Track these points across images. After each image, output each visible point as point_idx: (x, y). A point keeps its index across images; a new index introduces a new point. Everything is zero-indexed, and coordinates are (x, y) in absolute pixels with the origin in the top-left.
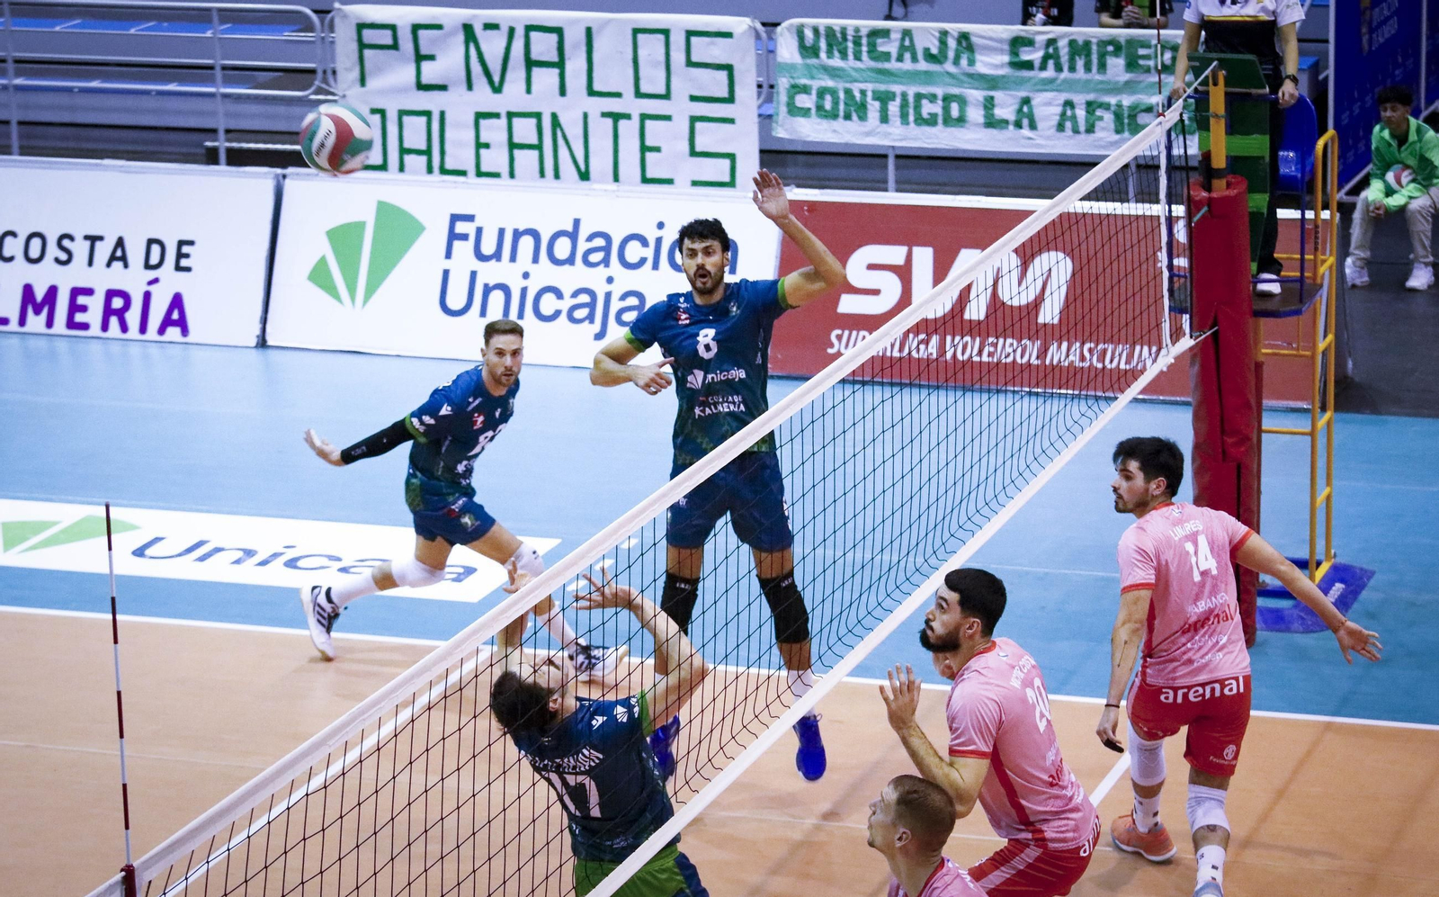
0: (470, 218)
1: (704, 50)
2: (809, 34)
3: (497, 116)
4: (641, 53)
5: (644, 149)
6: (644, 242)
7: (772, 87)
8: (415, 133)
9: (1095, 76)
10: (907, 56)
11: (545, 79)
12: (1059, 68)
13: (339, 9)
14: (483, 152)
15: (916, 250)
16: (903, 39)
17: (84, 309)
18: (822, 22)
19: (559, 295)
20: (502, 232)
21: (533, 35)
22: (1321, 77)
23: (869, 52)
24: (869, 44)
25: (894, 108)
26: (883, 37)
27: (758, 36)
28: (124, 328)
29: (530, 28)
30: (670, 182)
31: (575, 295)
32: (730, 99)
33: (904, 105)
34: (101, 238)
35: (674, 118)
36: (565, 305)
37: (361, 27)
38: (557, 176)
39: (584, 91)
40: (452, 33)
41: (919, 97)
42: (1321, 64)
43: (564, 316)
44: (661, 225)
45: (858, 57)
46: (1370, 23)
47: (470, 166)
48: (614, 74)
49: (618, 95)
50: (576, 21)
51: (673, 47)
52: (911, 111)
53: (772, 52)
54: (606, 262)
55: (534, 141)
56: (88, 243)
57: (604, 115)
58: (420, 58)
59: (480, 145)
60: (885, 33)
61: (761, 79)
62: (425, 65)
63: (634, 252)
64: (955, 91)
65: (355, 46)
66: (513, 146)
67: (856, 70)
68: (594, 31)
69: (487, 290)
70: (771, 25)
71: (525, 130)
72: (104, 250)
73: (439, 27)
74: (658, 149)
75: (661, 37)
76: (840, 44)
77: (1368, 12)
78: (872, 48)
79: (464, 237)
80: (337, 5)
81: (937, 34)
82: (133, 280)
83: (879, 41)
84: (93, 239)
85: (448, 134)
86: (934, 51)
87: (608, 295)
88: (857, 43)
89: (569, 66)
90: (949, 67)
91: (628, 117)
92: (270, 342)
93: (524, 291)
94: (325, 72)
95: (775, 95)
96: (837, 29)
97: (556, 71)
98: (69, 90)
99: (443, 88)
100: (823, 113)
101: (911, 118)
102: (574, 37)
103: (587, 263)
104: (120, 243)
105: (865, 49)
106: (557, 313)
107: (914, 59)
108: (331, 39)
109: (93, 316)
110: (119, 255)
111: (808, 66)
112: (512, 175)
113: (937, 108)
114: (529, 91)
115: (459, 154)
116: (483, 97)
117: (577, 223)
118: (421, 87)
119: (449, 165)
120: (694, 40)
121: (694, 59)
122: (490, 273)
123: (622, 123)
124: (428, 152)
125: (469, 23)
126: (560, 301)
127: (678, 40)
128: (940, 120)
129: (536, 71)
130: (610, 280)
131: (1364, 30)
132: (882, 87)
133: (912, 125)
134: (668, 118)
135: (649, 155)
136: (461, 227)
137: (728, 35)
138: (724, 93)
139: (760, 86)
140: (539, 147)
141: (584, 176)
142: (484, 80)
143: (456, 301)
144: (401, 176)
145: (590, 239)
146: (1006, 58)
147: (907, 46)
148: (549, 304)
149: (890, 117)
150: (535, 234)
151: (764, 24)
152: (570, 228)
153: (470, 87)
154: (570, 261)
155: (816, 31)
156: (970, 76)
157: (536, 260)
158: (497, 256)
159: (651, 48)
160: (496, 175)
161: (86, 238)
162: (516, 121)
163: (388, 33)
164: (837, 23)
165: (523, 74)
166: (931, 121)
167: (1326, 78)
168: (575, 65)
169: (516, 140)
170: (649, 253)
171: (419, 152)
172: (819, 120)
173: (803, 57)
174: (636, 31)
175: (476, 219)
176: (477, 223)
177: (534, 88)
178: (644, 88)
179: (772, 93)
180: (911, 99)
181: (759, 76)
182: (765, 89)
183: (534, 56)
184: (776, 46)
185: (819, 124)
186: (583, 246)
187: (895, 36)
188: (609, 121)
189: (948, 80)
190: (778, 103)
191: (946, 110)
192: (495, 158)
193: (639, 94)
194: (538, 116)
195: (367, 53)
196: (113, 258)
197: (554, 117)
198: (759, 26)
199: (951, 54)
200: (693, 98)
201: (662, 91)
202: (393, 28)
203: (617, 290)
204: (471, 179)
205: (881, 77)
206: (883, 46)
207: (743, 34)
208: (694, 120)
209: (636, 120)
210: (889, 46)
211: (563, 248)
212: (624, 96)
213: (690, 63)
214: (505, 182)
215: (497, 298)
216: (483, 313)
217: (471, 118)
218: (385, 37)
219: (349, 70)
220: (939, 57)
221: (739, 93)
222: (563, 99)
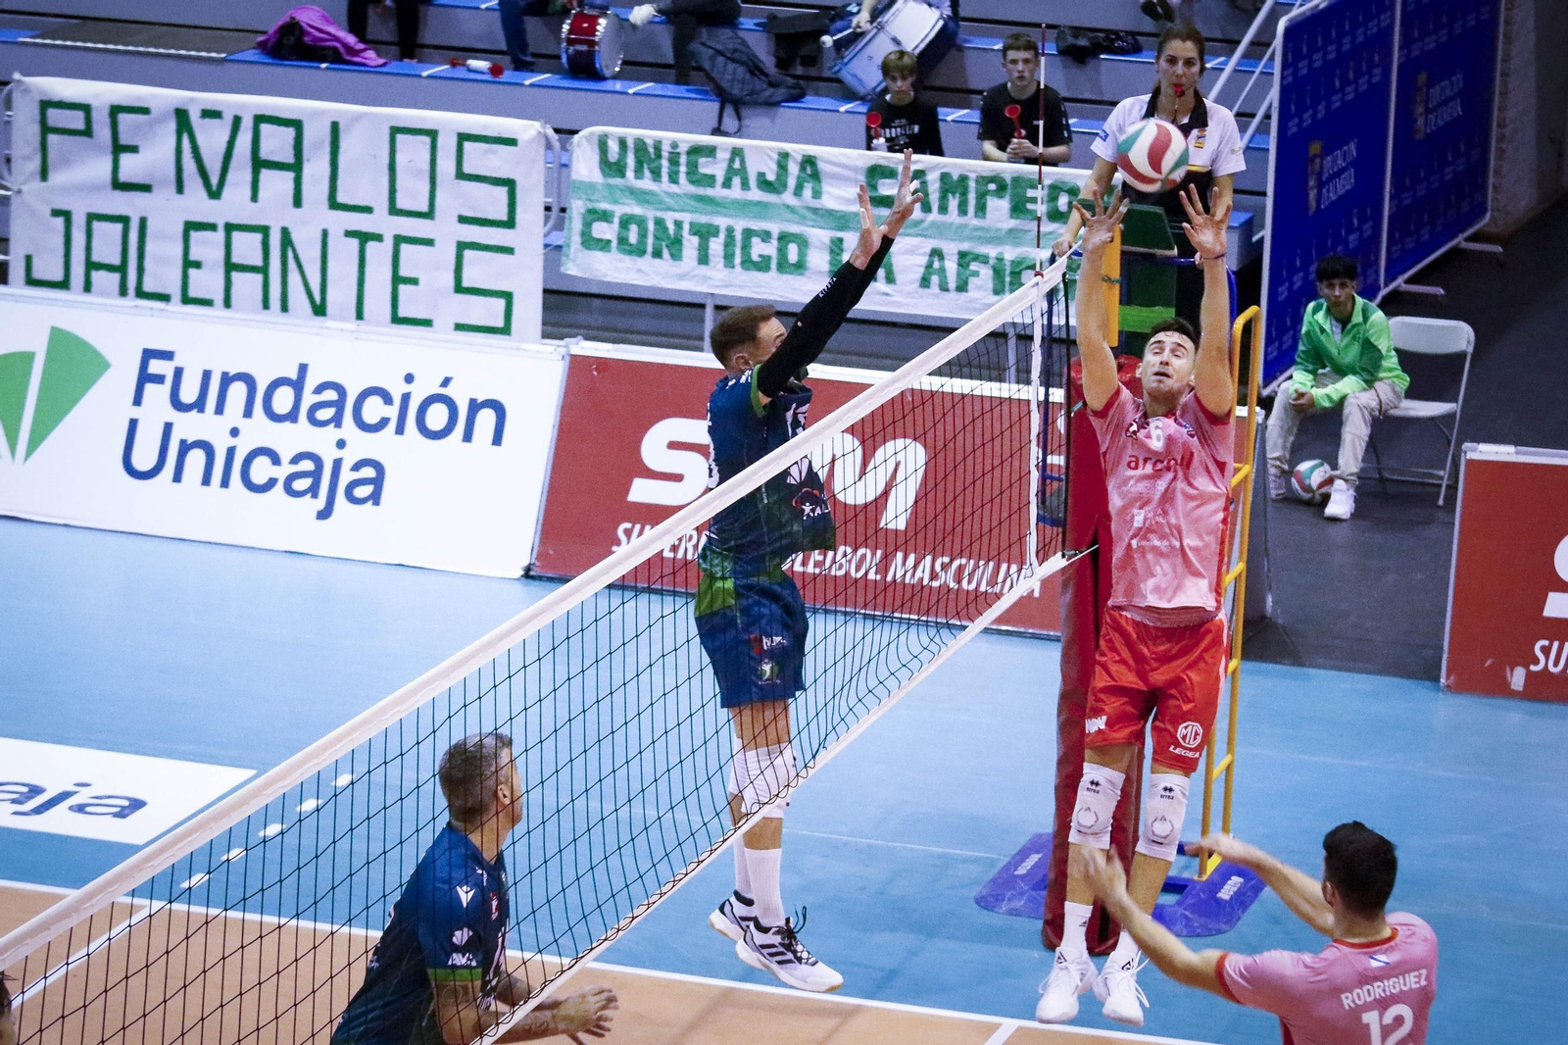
0: (168, 355)
1: (477, 158)
2: (613, 147)
3: (212, 227)
4: (400, 158)
5: (397, 280)
6: (388, 399)
7: (563, 210)
8: (107, 243)
9: (971, 220)
10: (736, 181)
11: (278, 184)
12: (928, 210)
13: (19, 81)
14: (192, 272)
16: (732, 160)
18: (632, 133)
19: (276, 460)
20: (207, 376)
21: (264, 128)
22: (1255, 239)
23: (688, 173)
24: (688, 164)
25: (716, 245)
26: (707, 156)
27: (549, 146)
29: (260, 119)
30: (427, 323)
31: (295, 460)
32: (510, 223)
33: (729, 244)
35: (437, 243)
36: (282, 472)
37: (46, 105)
38: (285, 308)
39: (326, 204)
40: (162, 119)
41: (748, 234)
42: (1256, 221)
43: (279, 486)
44: (409, 378)
45: (673, 179)
46: (1320, 174)
47: (175, 290)
48: (362, 184)
49: (368, 210)
50: (318, 114)
51: (440, 154)
52: (738, 251)
53: (565, 166)
54: (337, 421)
55: (258, 262)
57: (349, 234)
58: (119, 149)
59: (189, 264)
60: (710, 151)
61: (550, 200)
62: (126, 159)
64: (794, 229)
65: (36, 128)
66: (230, 267)
67: (672, 195)
68: (341, 127)
69: (185, 448)
70: (566, 133)
71: (247, 248)
73: (145, 111)
74: (414, 281)
75: (427, 140)
76: (652, 161)
77: (1318, 161)
78: (693, 168)
79: (159, 379)
80: (17, 76)
81: (776, 157)
83: (702, 160)
85: (149, 248)
86: (771, 177)
87: (337, 464)
88: (674, 160)
89: (307, 170)
90: (788, 197)
91: (379, 238)
93: (231, 452)
95: (567, 221)
96: (650, 142)
97: (291, 175)
99: (145, 188)
100: (627, 248)
101: (738, 260)
102: (316, 134)
103: (314, 422)
105: (683, 169)
106: (272, 483)
107: (745, 185)
108: (6, 118)
111: (609, 186)
112: (227, 304)
113: (771, 249)
114: (254, 198)
115: (163, 273)
116: (196, 204)
117: (303, 369)
118: (118, 185)
119: (148, 287)
120: (467, 145)
121: (467, 169)
122: (189, 426)
123: (371, 246)
124: (122, 269)
125: (180, 107)
126: (276, 468)
127: (447, 145)
128: (774, 264)
129: (266, 175)
130: (341, 444)
131: (1312, 183)
132: (704, 219)
133: (738, 268)
134: (429, 242)
135: (402, 288)
136: (156, 367)
137: (511, 142)
138: (502, 214)
139: (548, 209)
140: (263, 270)
141: (320, 310)
142: (199, 181)
143: (144, 459)
144: (87, 298)
145: (319, 390)
147: (737, 168)
148: (261, 470)
149: (711, 257)
150: (248, 380)
151: (557, 131)
152: (294, 376)
153: (180, 189)
154: (292, 416)
155: (623, 143)
156: (815, 211)
157: (248, 413)
158: (199, 405)
159: (414, 152)
162: (236, 236)
163: (80, 114)
164: (649, 135)
165: (248, 176)
166: (763, 265)
167: (1261, 240)
168: (316, 169)
169: (235, 259)
170: (392, 412)
171: (110, 268)
172: (621, 256)
173: (605, 174)
174: (395, 131)
175: (176, 357)
176: (177, 362)
177: (262, 194)
178: (402, 203)
179: (564, 218)
180: (738, 236)
181: (546, 196)
182: (555, 213)
183: (265, 153)
184: (570, 160)
185: (621, 261)
186: (309, 399)
187: (723, 156)
188: (355, 243)
189: (788, 215)
190: (570, 230)
191: (782, 252)
192: (207, 281)
193: (394, 210)
194: (265, 231)
195: (52, 138)
197: (285, 234)
198: (550, 132)
199: (792, 182)
200: (463, 220)
201: (425, 208)
202: (86, 109)
203: (350, 457)
204: (175, 306)
205: (700, 205)
206: (706, 167)
207: (531, 141)
208: (462, 246)
209: (388, 242)
210: (716, 168)
211: (283, 400)
212: (376, 211)
213: (461, 175)
214: (218, 311)
215: (196, 458)
216: (177, 478)
217: (180, 228)
218: (76, 120)
219: (27, 158)
220: (777, 185)
221: (521, 216)
222: (297, 211)
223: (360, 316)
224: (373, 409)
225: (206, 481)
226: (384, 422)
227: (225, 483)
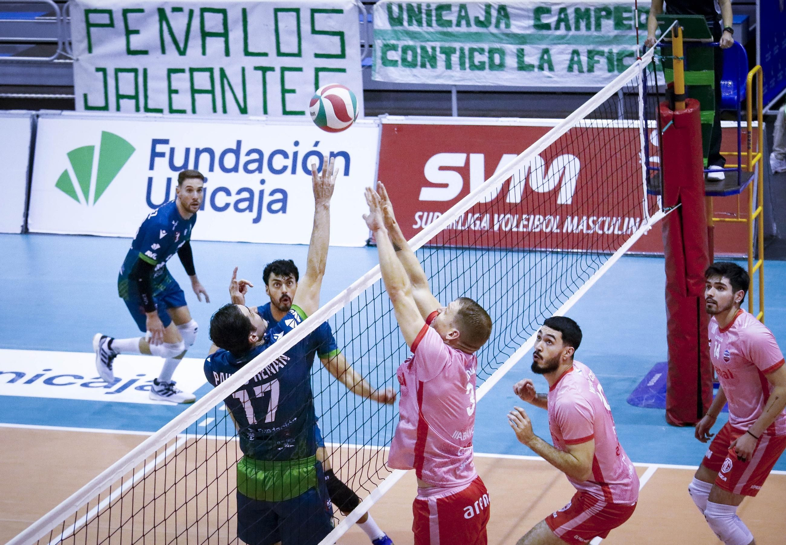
0: (166, 142)
1: (323, 22)
2: (395, 9)
3: (182, 71)
4: (280, 25)
5: (284, 91)
6: (286, 156)
7: (371, 46)
8: (127, 84)
9: (593, 33)
10: (463, 22)
11: (215, 45)
12: (568, 28)
14: (174, 96)
15: (473, 157)
16: (460, 11)
19: (228, 193)
20: (188, 151)
21: (207, 15)
22: (751, 29)
23: (437, 21)
24: (437, 15)
25: (455, 58)
26: (447, 10)
27: (360, 12)
29: (203, 10)
30: (301, 113)
31: (239, 192)
32: (342, 55)
33: (462, 56)
35: (304, 69)
36: (232, 200)
37: (88, 12)
38: (225, 111)
39: (242, 53)
40: (150, 15)
41: (472, 51)
43: (231, 207)
44: (296, 144)
45: (429, 24)
47: (164, 105)
48: (262, 41)
49: (265, 55)
50: (235, 6)
51: (302, 20)
52: (467, 61)
53: (370, 22)
54: (260, 169)
55: (209, 88)
57: (256, 68)
58: (129, 32)
59: (172, 91)
60: (448, 7)
61: (363, 41)
62: (133, 38)
63: (279, 162)
64: (497, 46)
65: (84, 25)
66: (194, 91)
67: (427, 33)
68: (248, 10)
70: (369, 4)
71: (202, 80)
73: (141, 11)
74: (293, 91)
75: (294, 14)
76: (417, 15)
78: (439, 17)
79: (162, 155)
81: (484, 7)
83: (444, 13)
85: (149, 84)
86: (482, 18)
87: (262, 193)
88: (429, 14)
89: (231, 36)
90: (492, 29)
91: (272, 69)
92: (31, 230)
94: (64, 44)
95: (373, 52)
96: (414, 4)
97: (222, 39)
99: (145, 52)
100: (406, 64)
101: (467, 65)
102: (234, 15)
103: (247, 171)
105: (434, 18)
106: (227, 205)
107: (468, 24)
108: (67, 21)
111: (395, 32)
112: (194, 111)
113: (485, 58)
114: (204, 53)
115: (158, 97)
116: (173, 59)
117: (239, 143)
118: (130, 52)
119: (151, 105)
120: (316, 15)
121: (317, 28)
123: (269, 74)
124: (136, 97)
125: (161, 7)
126: (229, 197)
127: (305, 16)
128: (487, 66)
129: (209, 40)
130: (263, 182)
132: (447, 45)
133: (468, 70)
134: (300, 69)
135: (287, 96)
136: (160, 148)
137: (340, 11)
138: (338, 51)
139: (362, 46)
140: (212, 92)
141: (244, 111)
142: (173, 47)
144: (118, 114)
145: (248, 154)
146: (532, 22)
147: (463, 15)
148: (221, 199)
149: (453, 65)
150: (210, 151)
151: (364, 3)
152: (234, 147)
153: (163, 51)
154: (235, 169)
155: (400, 7)
156: (507, 35)
157: (211, 169)
159: (287, 22)
160: (183, 112)
162: (196, 74)
163: (107, 16)
165: (200, 42)
166: (481, 67)
167: (755, 29)
168: (236, 35)
169: (196, 87)
170: (289, 162)
172: (404, 68)
173: (392, 25)
174: (277, 11)
175: (170, 142)
176: (171, 145)
177: (208, 51)
178: (283, 49)
179: (372, 50)
180: (467, 53)
181: (361, 39)
182: (367, 46)
183: (208, 28)
184: (373, 18)
185: (403, 71)
186: (243, 159)
187: (455, 9)
188: (260, 73)
189: (493, 39)
190: (375, 57)
191: (491, 59)
192: (182, 100)
193: (280, 54)
194: (211, 70)
195: (93, 29)
197: (222, 71)
198: (361, 5)
199: (494, 20)
200: (317, 56)
201: (295, 50)
202: (110, 12)
203: (268, 188)
204: (166, 115)
205: (445, 37)
206: (447, 17)
207: (352, 9)
208: (318, 70)
209: (278, 71)
210: (452, 16)
211: (230, 161)
212: (270, 55)
213: (314, 32)
214: (189, 116)
217: (165, 73)
218: (104, 19)
219: (81, 42)
220: (486, 23)
221: (348, 51)
222: (228, 58)
223: (266, 112)
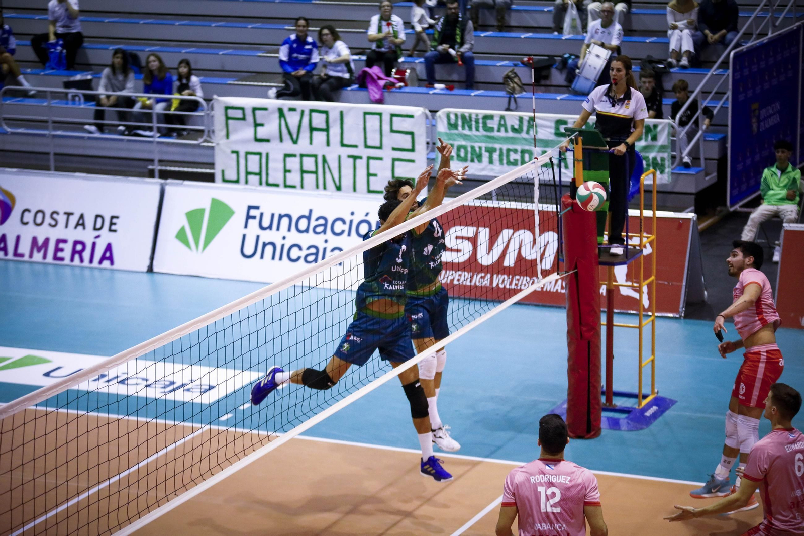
0: (257, 208)
1: (399, 124)
2: (453, 117)
3: (294, 156)
4: (368, 125)
5: (369, 175)
6: (344, 222)
8: (254, 166)
10: (503, 129)
11: (319, 137)
13: (216, 99)
14: (288, 174)
15: (481, 229)
16: (500, 121)
17: (62, 250)
18: (460, 111)
19: (300, 248)
20: (273, 215)
21: (314, 115)
23: (483, 127)
24: (483, 123)
25: (496, 156)
26: (490, 119)
27: (427, 117)
28: (82, 260)
29: (312, 111)
31: (308, 248)
32: (412, 150)
33: (501, 155)
34: (72, 214)
35: (385, 159)
36: (303, 254)
37: (227, 108)
38: (325, 188)
39: (339, 144)
40: (273, 112)
41: (508, 151)
43: (302, 260)
44: (352, 214)
45: (477, 129)
46: (758, 117)
47: (281, 182)
48: (353, 136)
49: (356, 146)
50: (335, 108)
51: (384, 123)
52: (505, 158)
53: (434, 126)
54: (324, 232)
55: (314, 169)
56: (65, 217)
57: (349, 157)
58: (257, 125)
59: (286, 171)
60: (491, 117)
61: (428, 140)
62: (259, 129)
64: (527, 148)
65: (223, 118)
66: (303, 172)
67: (476, 136)
68: (344, 113)
69: (265, 245)
70: (434, 112)
71: (309, 164)
72: (74, 220)
73: (265, 109)
74: (375, 175)
75: (378, 117)
76: (468, 122)
78: (485, 124)
79: (254, 217)
80: (215, 96)
81: (518, 118)
82: (87, 236)
83: (489, 121)
84: (69, 214)
85: (271, 165)
86: (516, 127)
87: (325, 249)
88: (477, 122)
89: (332, 131)
90: (524, 135)
91: (360, 158)
92: (155, 269)
93: (283, 246)
94: (209, 131)
96: (467, 114)
97: (324, 134)
98: (83, 138)
99: (268, 141)
100: (460, 158)
101: (505, 162)
102: (334, 116)
103: (315, 232)
104: (82, 217)
105: (481, 125)
106: (299, 258)
107: (506, 131)
108: (212, 115)
109: (67, 254)
110: (81, 223)
111: (452, 134)
112: (302, 187)
113: (518, 157)
114: (311, 143)
115: (276, 175)
116: (288, 146)
117: (311, 211)
118: (257, 140)
119: (271, 181)
120: (394, 118)
121: (395, 128)
122: (266, 236)
123: (358, 161)
124: (260, 174)
125: (281, 107)
126: (301, 252)
127: (386, 118)
128: (519, 163)
129: (315, 133)
130: (326, 241)
131: (754, 120)
132: (490, 145)
133: (505, 165)
134: (381, 159)
135: (372, 178)
136: (253, 212)
137: (412, 116)
138: (409, 146)
139: (428, 143)
140: (316, 173)
141: (339, 188)
142: (289, 137)
143: (249, 250)
145: (317, 219)
146: (553, 131)
147: (502, 125)
148: (295, 253)
149: (494, 161)
150: (289, 217)
151: (430, 111)
152: (307, 214)
153: (281, 140)
154: (307, 231)
155: (456, 115)
156: (535, 140)
157: (289, 230)
158: (270, 227)
159: (373, 122)
161: (65, 213)
162: (305, 159)
163: (240, 112)
164: (466, 111)
165: (308, 134)
166: (515, 163)
168: (335, 131)
169: (305, 168)
170: (346, 227)
171: (255, 174)
172: (458, 162)
173: (449, 129)
174: (365, 113)
175: (260, 208)
176: (261, 210)
177: (314, 141)
178: (370, 143)
180: (505, 152)
181: (427, 137)
182: (431, 145)
183: (314, 125)
184: (436, 122)
185: (459, 164)
186: (313, 223)
187: (497, 119)
188: (351, 160)
189: (523, 142)
191: (522, 157)
192: (294, 178)
193: (366, 146)
195: (230, 122)
196: (78, 225)
197: (324, 158)
198: (427, 112)
199: (525, 128)
200: (394, 149)
201: (378, 145)
202: (242, 109)
203: (330, 247)
204: (282, 189)
205: (488, 140)
206: (490, 124)
207: (420, 116)
208: (394, 160)
209: (365, 160)
210: (493, 124)
211: (303, 224)
212: (359, 147)
213: (392, 131)
214: (298, 190)
215: (269, 249)
216: (262, 257)
217: (281, 157)
218: (239, 114)
219: (221, 130)
220: (519, 130)
221: (417, 147)
222: (328, 148)
223: (355, 190)
224: (339, 227)
225: (273, 258)
226: (343, 232)
227: (281, 259)
